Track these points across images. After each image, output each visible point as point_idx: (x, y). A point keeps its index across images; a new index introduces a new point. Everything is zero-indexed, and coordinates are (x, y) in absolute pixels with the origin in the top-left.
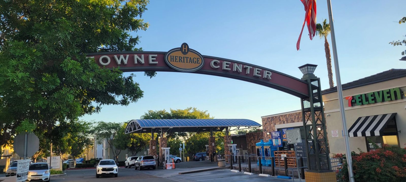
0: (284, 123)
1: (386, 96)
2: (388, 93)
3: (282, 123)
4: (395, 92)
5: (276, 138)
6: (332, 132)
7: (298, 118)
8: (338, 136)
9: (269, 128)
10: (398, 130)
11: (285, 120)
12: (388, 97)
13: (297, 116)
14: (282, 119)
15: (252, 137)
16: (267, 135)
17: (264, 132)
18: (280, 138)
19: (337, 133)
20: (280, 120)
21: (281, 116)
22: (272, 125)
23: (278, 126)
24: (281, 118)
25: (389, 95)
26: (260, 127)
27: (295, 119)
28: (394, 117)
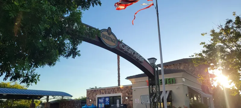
0: (103, 94)
1: (168, 81)
2: (169, 80)
3: (102, 94)
4: (172, 80)
5: (101, 103)
6: (136, 100)
7: (113, 91)
8: (139, 102)
9: (91, 97)
10: (172, 99)
11: (104, 92)
12: (169, 82)
13: (113, 90)
14: (102, 92)
15: (64, 104)
16: (90, 101)
17: (87, 100)
18: (104, 103)
19: (139, 100)
20: (100, 92)
21: (102, 89)
22: (94, 95)
23: (99, 96)
24: (101, 90)
25: (169, 81)
26: (71, 97)
27: (111, 92)
28: (171, 92)
